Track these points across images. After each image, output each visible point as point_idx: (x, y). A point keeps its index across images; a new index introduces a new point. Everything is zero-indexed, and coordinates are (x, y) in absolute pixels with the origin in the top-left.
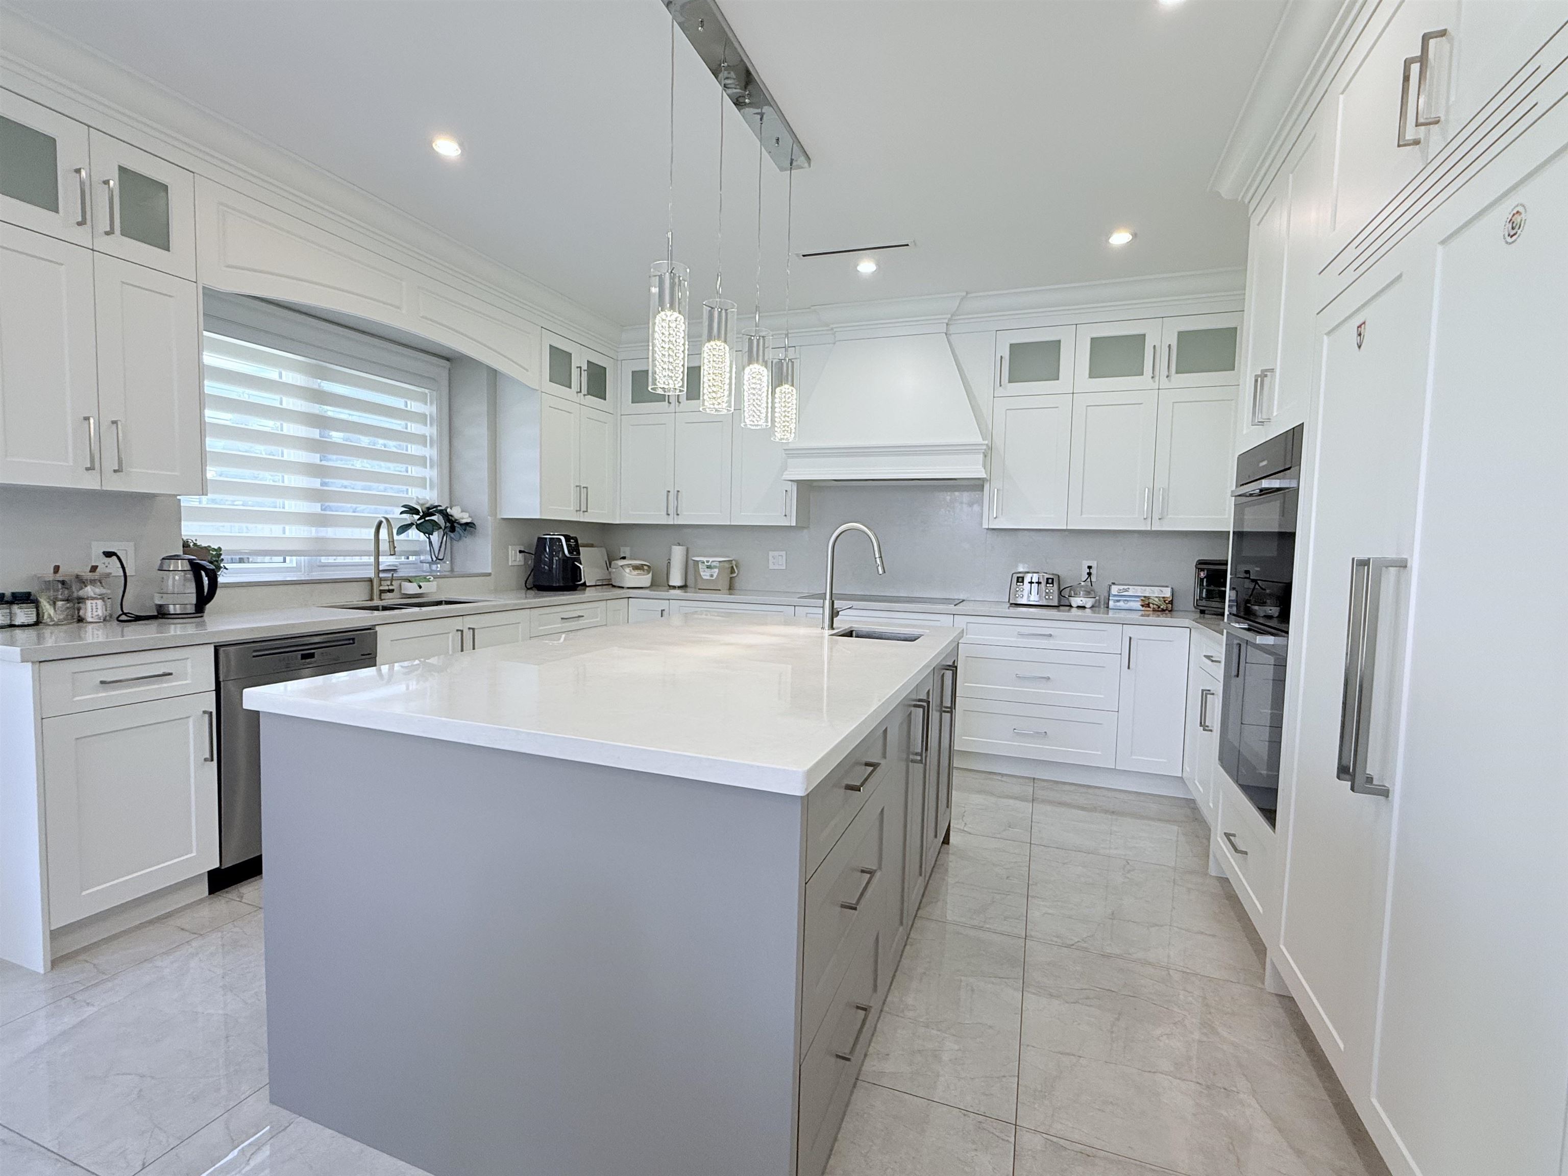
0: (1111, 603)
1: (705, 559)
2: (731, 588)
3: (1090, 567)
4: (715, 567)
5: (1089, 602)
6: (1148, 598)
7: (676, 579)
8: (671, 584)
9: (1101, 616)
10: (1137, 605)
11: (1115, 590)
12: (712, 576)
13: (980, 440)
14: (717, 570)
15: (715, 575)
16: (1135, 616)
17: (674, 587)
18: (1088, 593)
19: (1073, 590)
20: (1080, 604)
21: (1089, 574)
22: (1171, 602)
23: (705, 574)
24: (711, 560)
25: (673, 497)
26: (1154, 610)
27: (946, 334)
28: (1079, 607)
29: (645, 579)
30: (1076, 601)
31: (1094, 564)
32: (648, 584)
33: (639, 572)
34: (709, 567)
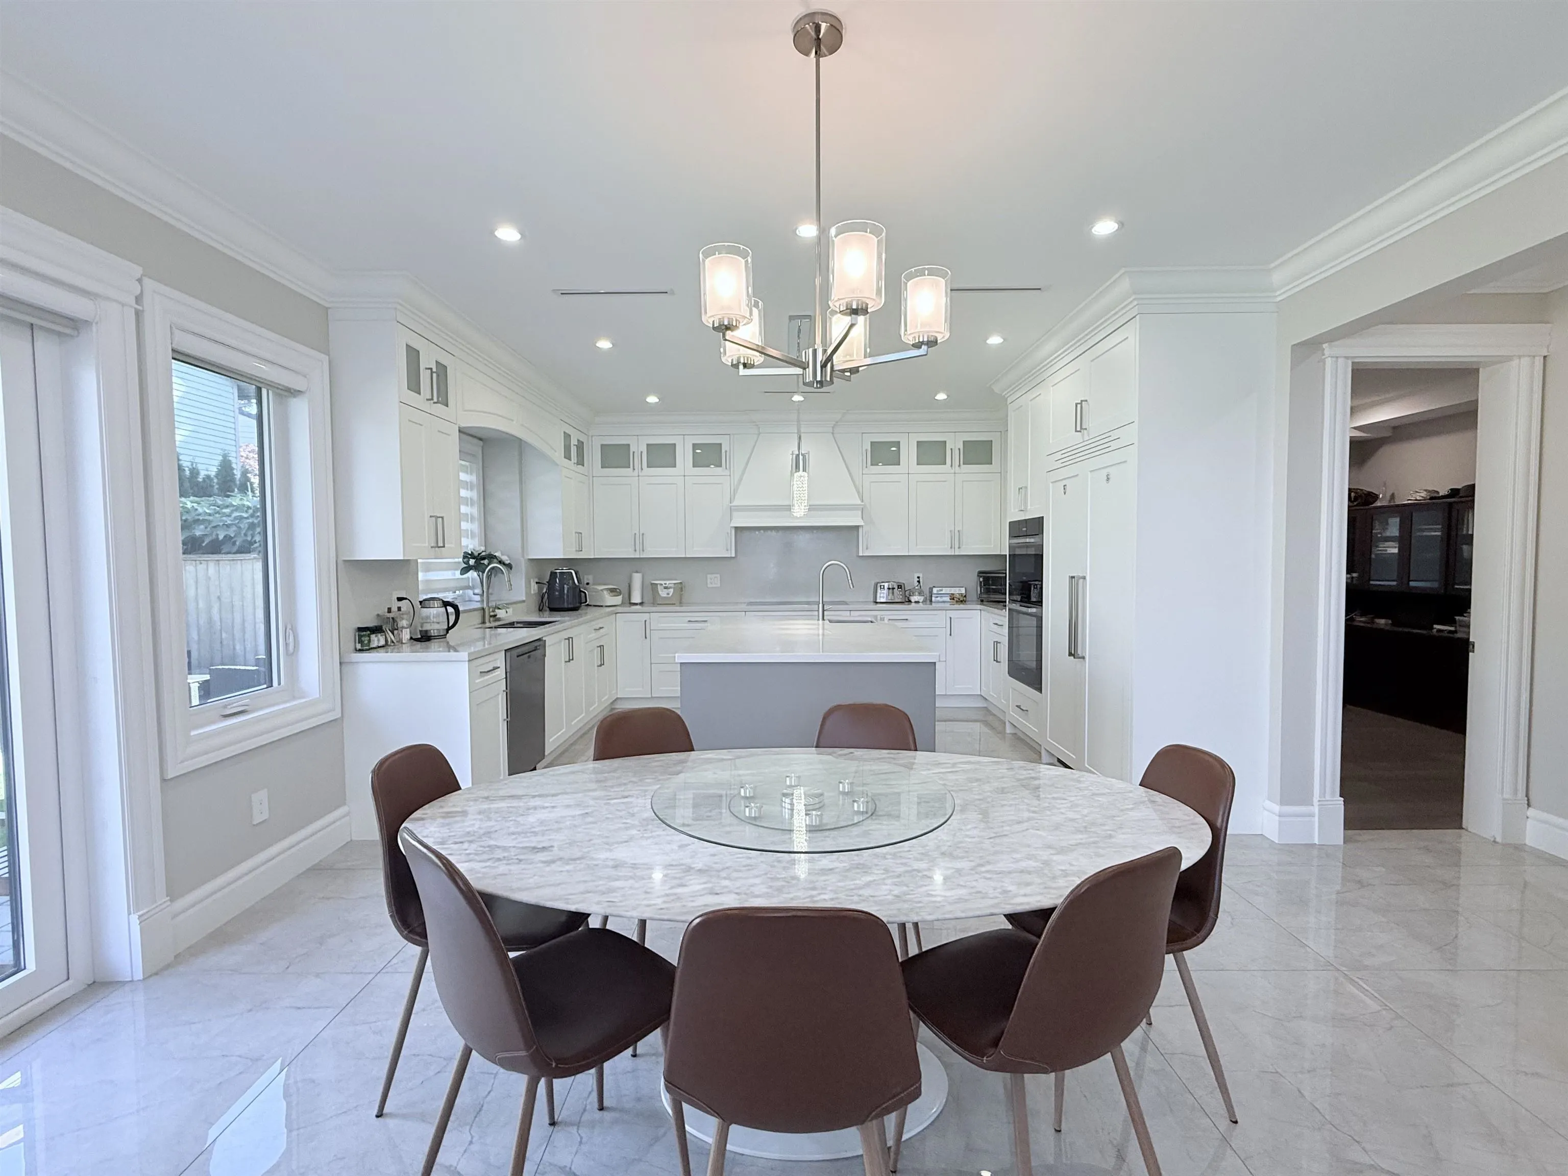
0: (933, 599)
1: (663, 582)
2: (681, 603)
3: (918, 577)
4: (670, 588)
5: (921, 599)
6: (953, 594)
7: (636, 598)
8: (633, 601)
9: (928, 606)
10: (947, 599)
11: (935, 591)
12: (668, 594)
13: (859, 502)
14: (672, 590)
15: (671, 594)
16: (947, 605)
17: (636, 604)
18: (920, 594)
19: (912, 593)
20: (917, 600)
21: (919, 582)
22: (965, 596)
23: (663, 593)
24: (668, 582)
25: (639, 539)
26: (957, 602)
27: (833, 433)
28: (916, 602)
29: (618, 600)
30: (913, 599)
31: (921, 576)
32: (619, 602)
33: (614, 594)
34: (665, 588)
